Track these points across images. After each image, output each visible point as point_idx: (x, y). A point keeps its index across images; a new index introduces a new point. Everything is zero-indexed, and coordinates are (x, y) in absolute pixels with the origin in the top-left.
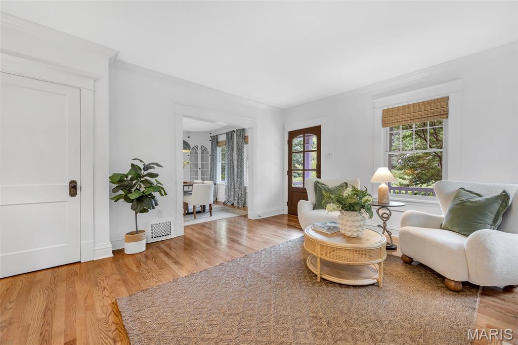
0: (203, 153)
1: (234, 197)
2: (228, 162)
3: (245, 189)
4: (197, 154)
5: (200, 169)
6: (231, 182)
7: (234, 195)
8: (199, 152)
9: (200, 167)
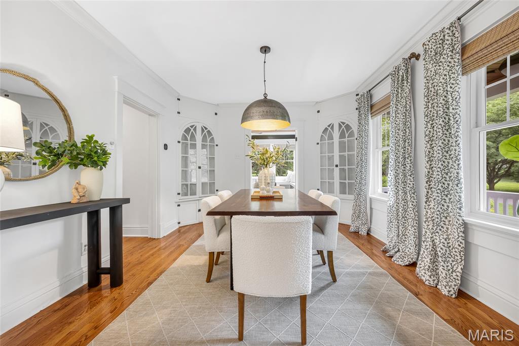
0: (342, 136)
1: (419, 246)
2: (397, 144)
3: (465, 232)
4: (332, 139)
5: (337, 166)
6: (405, 200)
7: (419, 237)
8: (336, 134)
9: (338, 163)
